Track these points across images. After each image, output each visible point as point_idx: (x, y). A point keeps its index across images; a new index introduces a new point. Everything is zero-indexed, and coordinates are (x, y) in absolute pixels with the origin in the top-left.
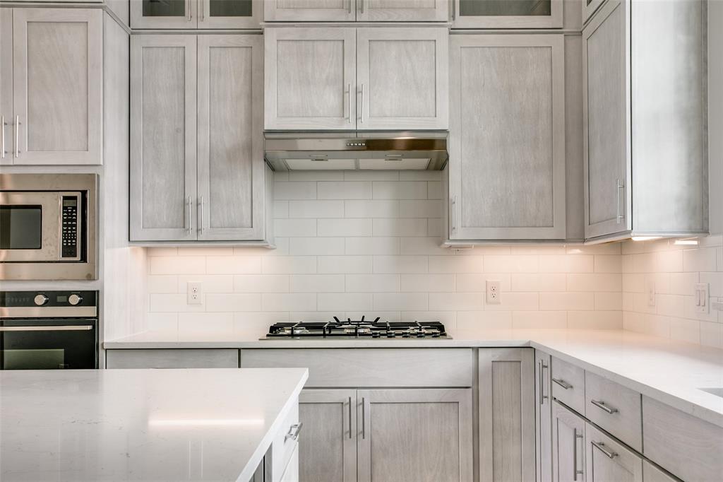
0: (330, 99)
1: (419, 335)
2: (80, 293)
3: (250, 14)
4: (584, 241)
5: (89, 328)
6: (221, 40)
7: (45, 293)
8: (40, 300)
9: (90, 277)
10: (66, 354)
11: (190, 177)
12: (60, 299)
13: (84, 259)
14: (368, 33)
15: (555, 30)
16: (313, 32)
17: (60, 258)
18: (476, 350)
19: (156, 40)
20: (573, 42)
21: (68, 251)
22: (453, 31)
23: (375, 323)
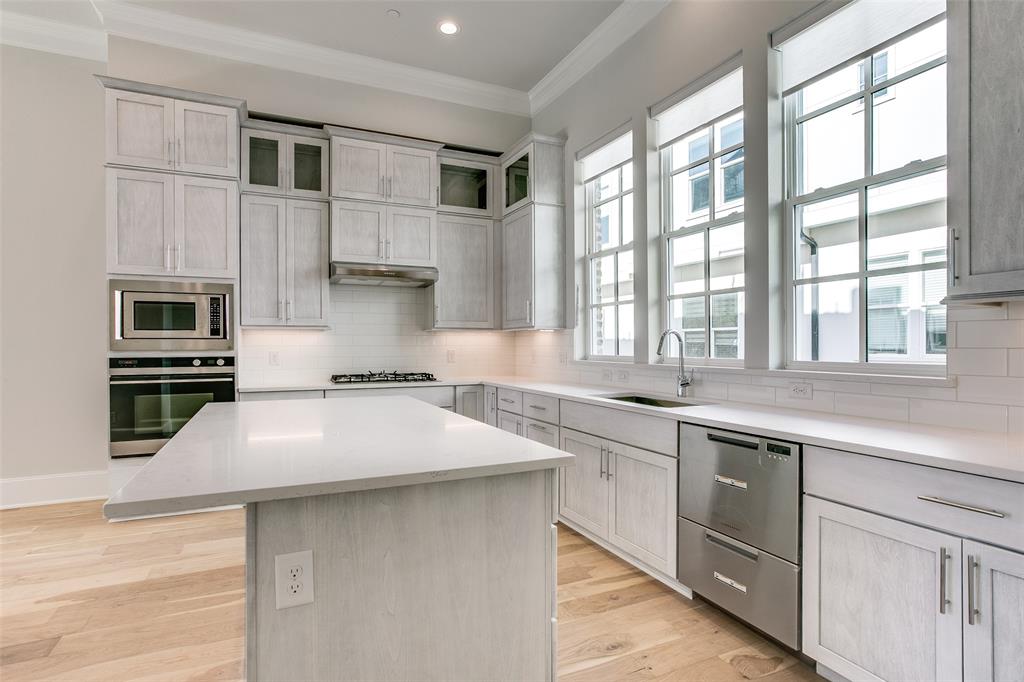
0: (372, 246)
1: (415, 380)
2: (225, 358)
3: (320, 190)
4: (502, 329)
5: (231, 379)
6: (302, 203)
7: (200, 359)
8: (197, 362)
9: (230, 348)
10: (214, 396)
11: (282, 288)
12: (209, 362)
13: (225, 337)
14: (393, 209)
15: (489, 218)
16: (361, 206)
17: (210, 336)
18: (455, 387)
19: (258, 200)
20: (498, 224)
21: (215, 332)
22: (439, 213)
23: (394, 374)
